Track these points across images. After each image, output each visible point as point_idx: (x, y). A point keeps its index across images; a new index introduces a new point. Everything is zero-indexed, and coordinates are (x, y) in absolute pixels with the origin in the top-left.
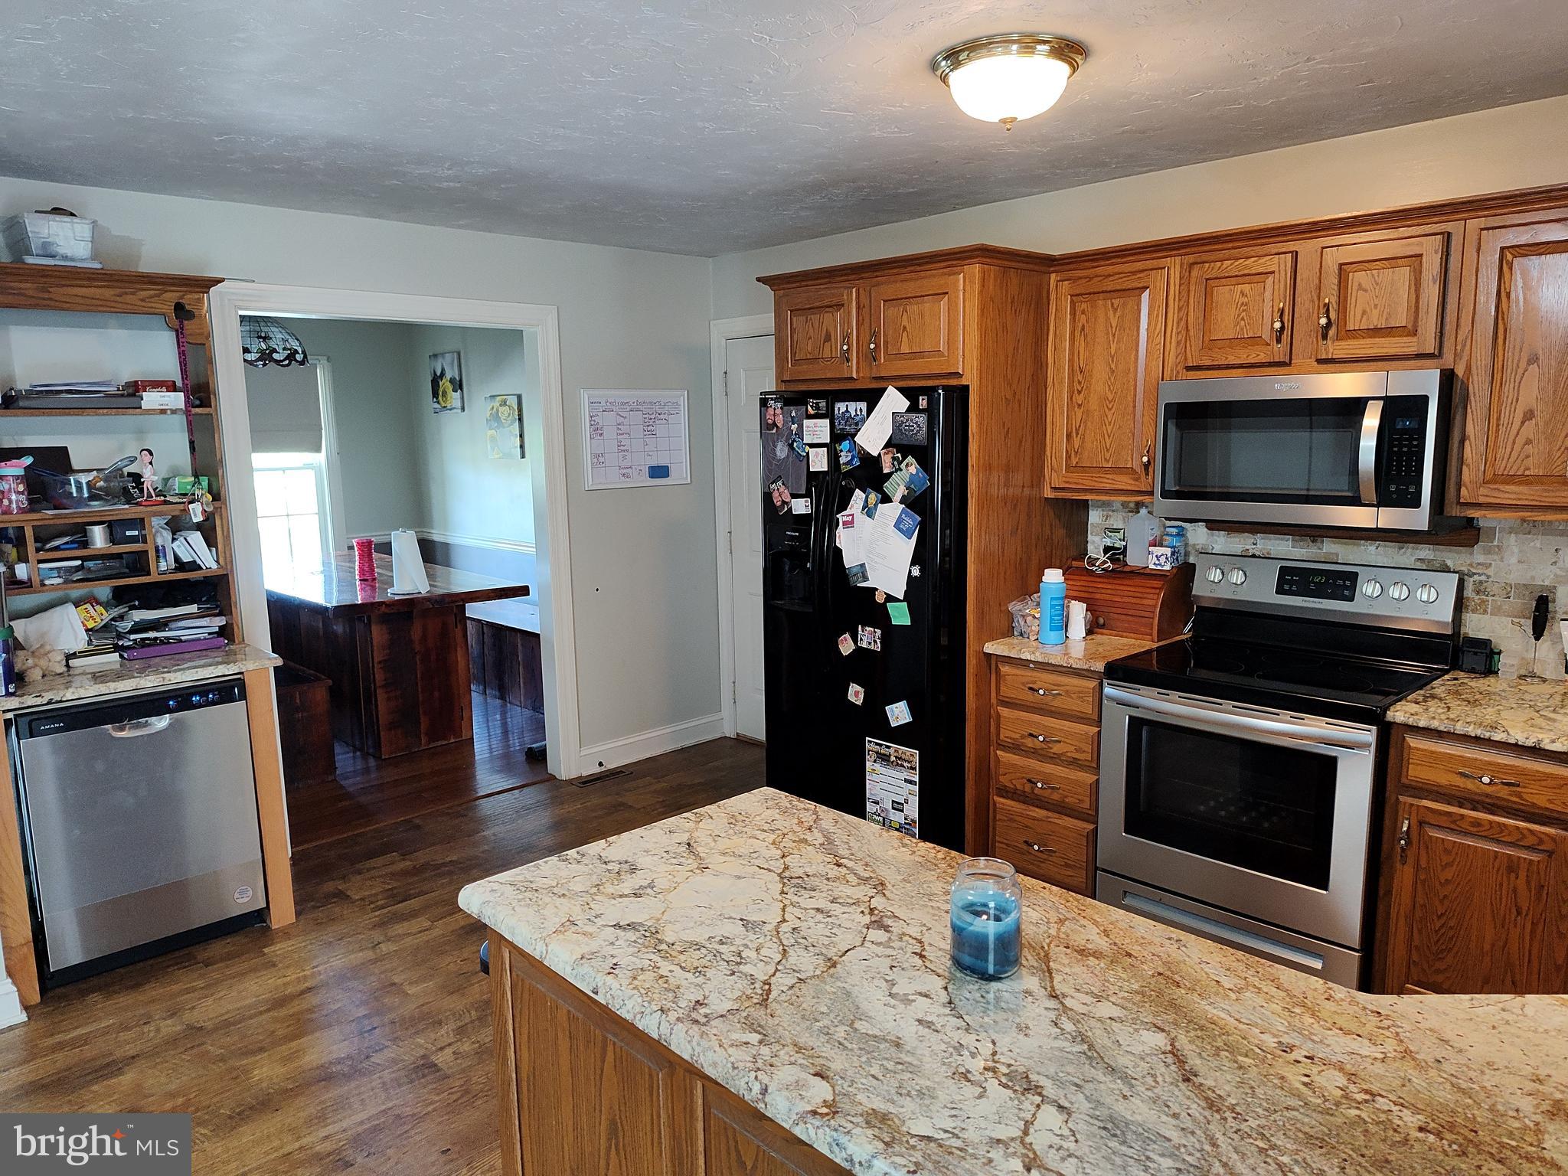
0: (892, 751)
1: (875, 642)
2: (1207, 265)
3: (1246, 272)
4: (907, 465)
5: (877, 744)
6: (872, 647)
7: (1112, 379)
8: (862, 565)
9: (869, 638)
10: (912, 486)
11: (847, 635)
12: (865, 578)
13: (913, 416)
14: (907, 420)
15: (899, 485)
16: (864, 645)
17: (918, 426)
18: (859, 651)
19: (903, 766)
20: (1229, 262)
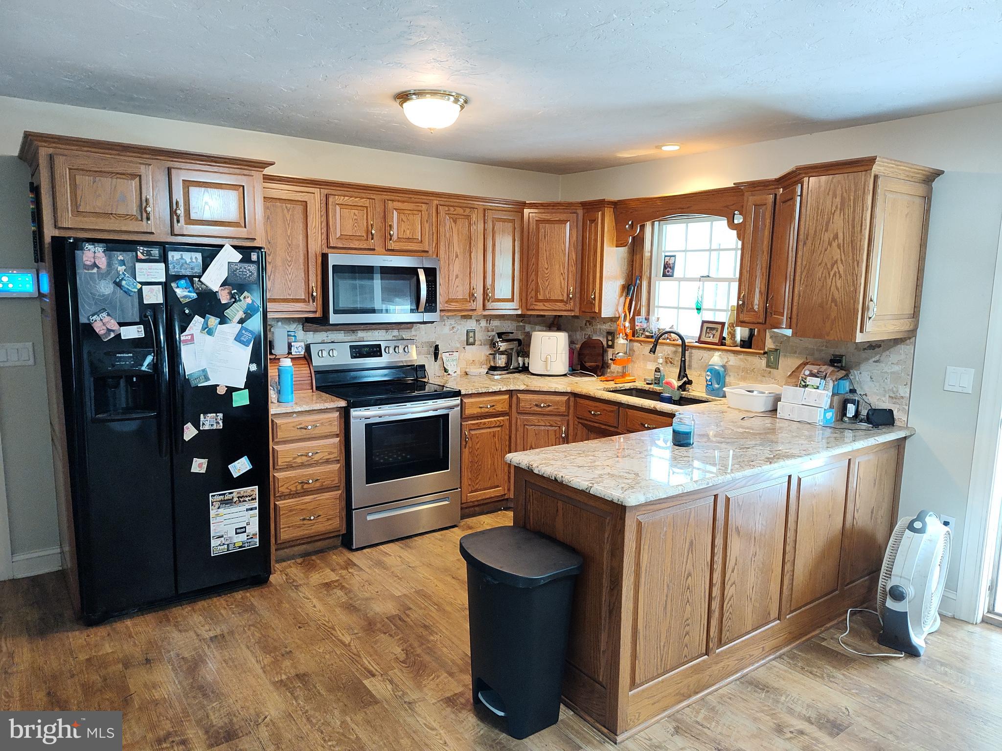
0: (234, 495)
1: (218, 423)
2: (337, 197)
3: (356, 204)
4: (245, 298)
5: (220, 495)
6: (215, 427)
7: (290, 249)
8: (204, 371)
9: (211, 421)
10: (249, 311)
11: (189, 425)
12: (207, 379)
13: (246, 265)
14: (241, 268)
15: (238, 311)
16: (207, 427)
17: (250, 272)
18: (202, 434)
19: (245, 501)
20: (348, 198)
